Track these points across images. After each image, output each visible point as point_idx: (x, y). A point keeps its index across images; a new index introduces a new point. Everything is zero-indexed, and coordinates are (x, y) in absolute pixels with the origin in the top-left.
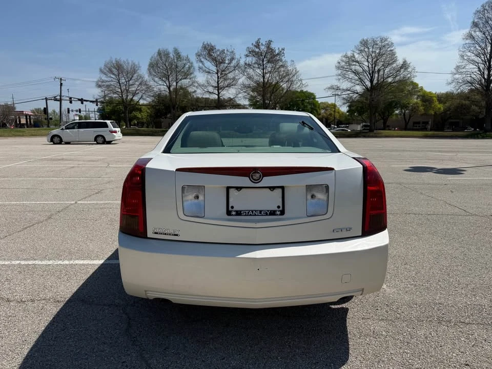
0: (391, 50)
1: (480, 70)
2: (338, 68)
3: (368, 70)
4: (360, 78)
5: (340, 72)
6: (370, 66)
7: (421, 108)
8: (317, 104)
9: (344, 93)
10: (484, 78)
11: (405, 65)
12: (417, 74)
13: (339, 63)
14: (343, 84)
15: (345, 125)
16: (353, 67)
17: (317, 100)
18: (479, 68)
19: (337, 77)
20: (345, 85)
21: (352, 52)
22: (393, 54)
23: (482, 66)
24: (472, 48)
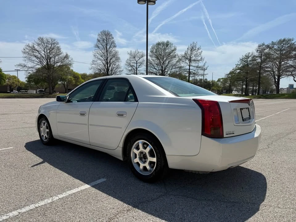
0: (58, 47)
1: (103, 64)
2: (24, 53)
3: (44, 57)
4: (40, 61)
5: (25, 55)
6: (46, 54)
7: (74, 81)
8: (4, 75)
9: (30, 69)
10: (106, 68)
11: (67, 57)
12: (74, 62)
13: (24, 49)
14: (28, 63)
15: (25, 90)
16: (35, 53)
17: (3, 72)
18: (103, 63)
19: (23, 59)
20: (30, 64)
21: (33, 44)
22: (59, 49)
23: (104, 62)
24: (99, 52)
